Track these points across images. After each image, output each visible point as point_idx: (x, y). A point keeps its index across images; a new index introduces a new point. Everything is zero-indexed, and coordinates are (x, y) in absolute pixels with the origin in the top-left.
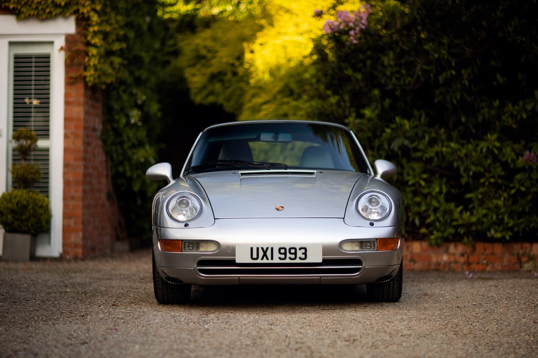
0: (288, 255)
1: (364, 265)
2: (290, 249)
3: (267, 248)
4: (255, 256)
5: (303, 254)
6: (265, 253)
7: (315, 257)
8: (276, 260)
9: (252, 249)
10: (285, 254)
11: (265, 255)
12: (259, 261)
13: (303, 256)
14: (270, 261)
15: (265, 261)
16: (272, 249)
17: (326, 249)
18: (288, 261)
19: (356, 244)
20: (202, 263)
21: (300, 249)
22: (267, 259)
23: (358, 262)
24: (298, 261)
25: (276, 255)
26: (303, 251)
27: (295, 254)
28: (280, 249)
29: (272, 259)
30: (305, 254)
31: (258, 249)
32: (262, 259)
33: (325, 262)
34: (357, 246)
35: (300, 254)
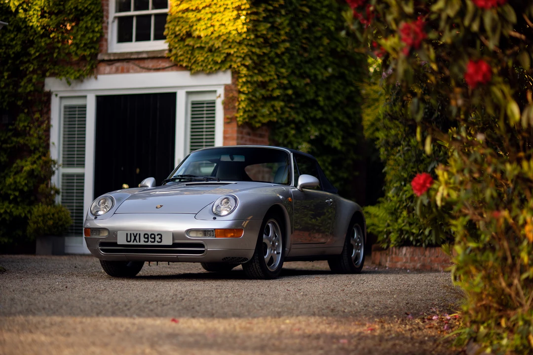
0: (150, 239)
1: (206, 247)
2: (152, 234)
3: (137, 234)
4: (129, 240)
5: (160, 238)
6: (135, 237)
7: (167, 241)
8: (142, 243)
9: (127, 234)
10: (148, 238)
11: (135, 239)
12: (131, 243)
13: (160, 240)
14: (138, 243)
15: (135, 243)
16: (140, 234)
17: (175, 235)
18: (149, 243)
19: (201, 232)
20: (102, 244)
21: (158, 235)
22: (137, 242)
23: (202, 246)
24: (156, 243)
25: (142, 239)
26: (160, 236)
27: (154, 238)
28: (145, 234)
29: (140, 242)
30: (161, 238)
31: (131, 234)
32: (133, 242)
33: (175, 245)
34: (200, 234)
35: (157, 238)
